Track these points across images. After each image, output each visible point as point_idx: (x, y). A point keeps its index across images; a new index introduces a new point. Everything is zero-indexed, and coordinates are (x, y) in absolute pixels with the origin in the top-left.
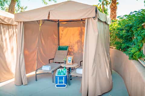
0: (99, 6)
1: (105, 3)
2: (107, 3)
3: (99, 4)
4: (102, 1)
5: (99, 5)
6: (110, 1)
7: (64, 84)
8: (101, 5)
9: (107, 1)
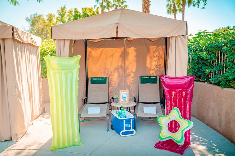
0: (95, 10)
1: (105, 4)
2: (108, 5)
3: (95, 6)
4: (101, 1)
5: (96, 8)
6: (114, 2)
7: (132, 130)
8: (98, 8)
9: (109, 2)
